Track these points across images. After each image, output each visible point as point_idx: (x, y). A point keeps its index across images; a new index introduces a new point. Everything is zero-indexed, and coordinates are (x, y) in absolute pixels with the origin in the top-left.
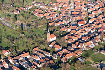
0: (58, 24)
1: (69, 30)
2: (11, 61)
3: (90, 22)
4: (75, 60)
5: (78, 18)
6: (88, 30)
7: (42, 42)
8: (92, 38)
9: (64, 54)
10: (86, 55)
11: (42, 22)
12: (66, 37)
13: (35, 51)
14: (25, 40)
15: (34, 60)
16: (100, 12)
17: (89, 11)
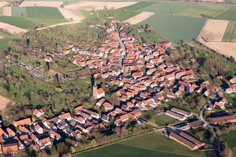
0: (106, 76)
1: (121, 84)
2: (46, 124)
3: (148, 73)
4: (133, 123)
5: (132, 68)
6: (147, 84)
7: (86, 100)
8: (153, 95)
9: (118, 116)
10: (147, 117)
11: (84, 72)
12: (118, 93)
13: (78, 111)
14: (63, 96)
15: (77, 123)
16: (161, 60)
17: (147, 59)
